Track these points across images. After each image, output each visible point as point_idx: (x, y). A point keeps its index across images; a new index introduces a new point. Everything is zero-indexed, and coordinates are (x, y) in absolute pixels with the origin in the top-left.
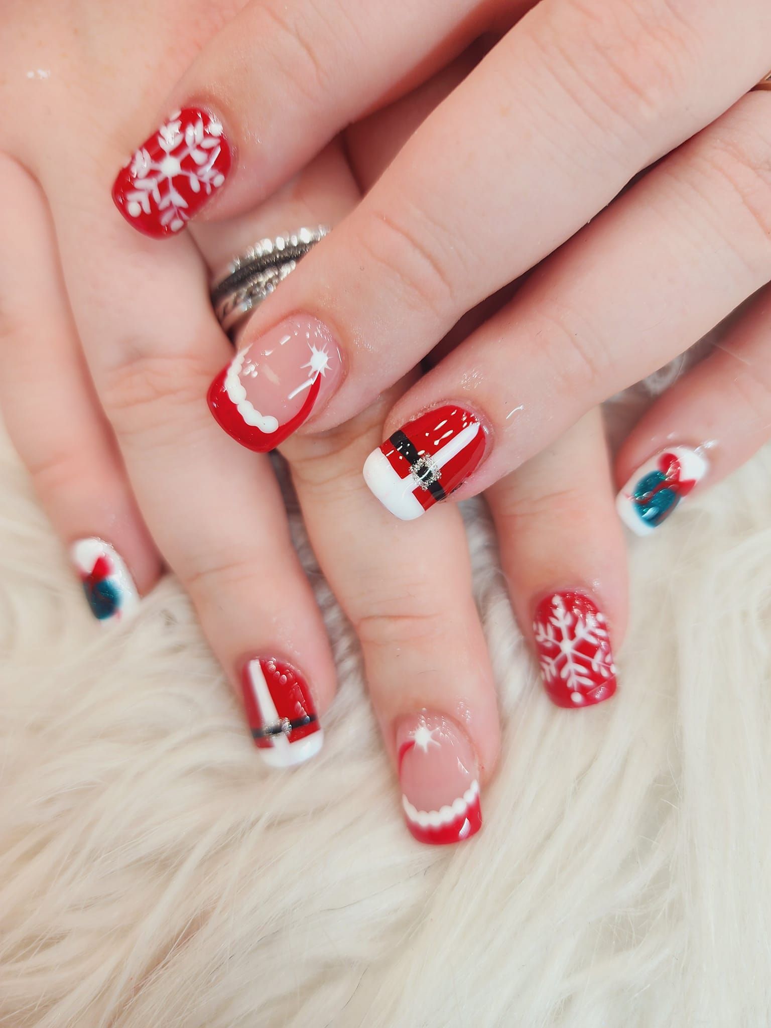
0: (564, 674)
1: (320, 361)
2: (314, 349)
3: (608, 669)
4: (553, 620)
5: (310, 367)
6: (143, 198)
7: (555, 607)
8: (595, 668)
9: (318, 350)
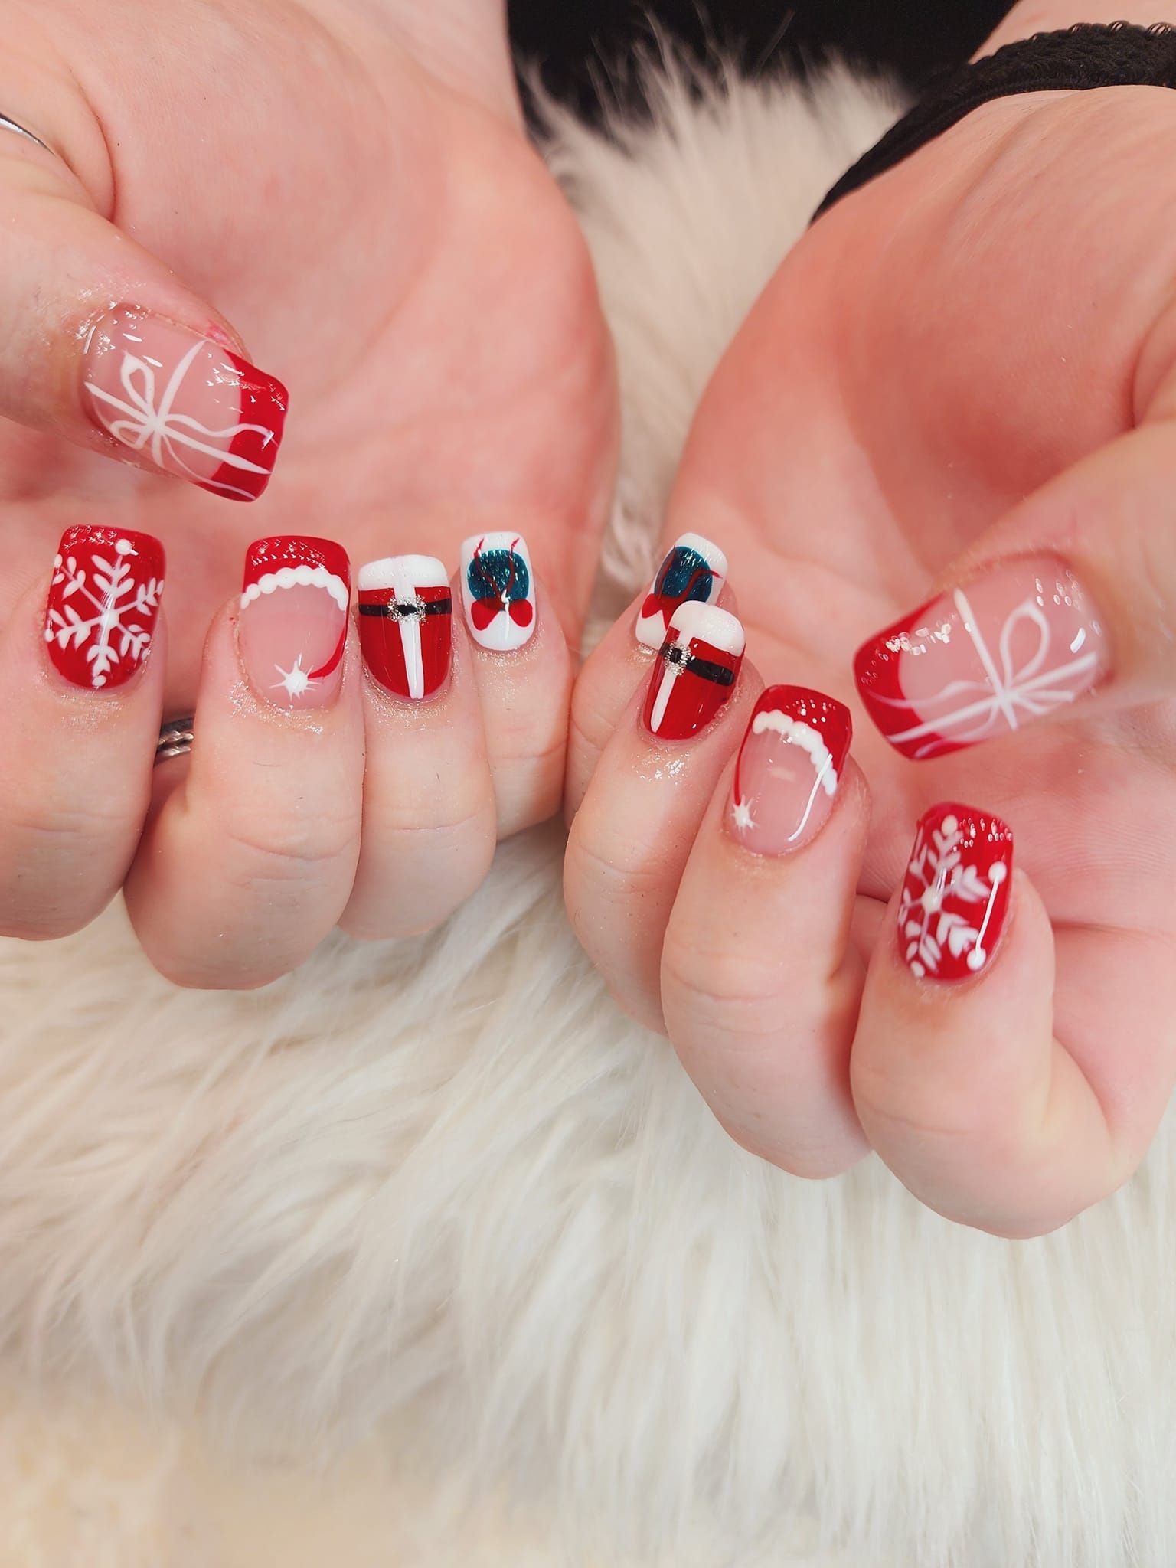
0: (129, 584)
1: (742, 816)
2: (751, 824)
3: (65, 564)
4: (114, 658)
5: (746, 804)
6: (944, 847)
7: (103, 673)
8: (82, 575)
9: (748, 827)
